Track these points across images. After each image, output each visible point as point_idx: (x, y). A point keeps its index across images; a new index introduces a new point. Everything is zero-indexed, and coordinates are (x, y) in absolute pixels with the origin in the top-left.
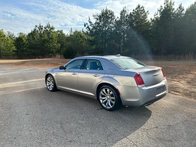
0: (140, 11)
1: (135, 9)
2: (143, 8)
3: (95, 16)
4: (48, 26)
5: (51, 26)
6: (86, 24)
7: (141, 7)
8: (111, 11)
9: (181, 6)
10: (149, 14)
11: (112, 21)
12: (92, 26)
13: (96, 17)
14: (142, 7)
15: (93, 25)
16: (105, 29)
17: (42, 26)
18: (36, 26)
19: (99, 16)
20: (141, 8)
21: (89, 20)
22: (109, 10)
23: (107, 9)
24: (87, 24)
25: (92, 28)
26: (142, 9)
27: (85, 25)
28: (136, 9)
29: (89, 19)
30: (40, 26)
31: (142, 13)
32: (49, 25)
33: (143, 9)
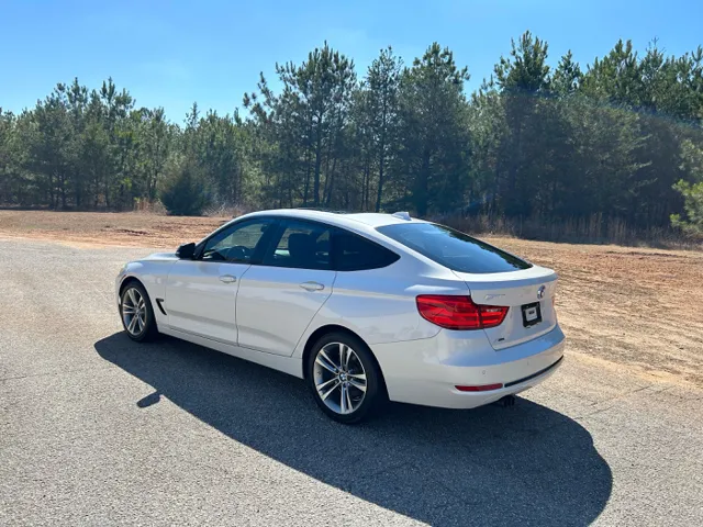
0: (439, 65)
1: (421, 59)
2: (448, 57)
3: (283, 71)
4: (109, 92)
5: (118, 91)
6: (250, 95)
7: (441, 52)
8: (343, 58)
9: (569, 62)
10: (468, 79)
11: (344, 93)
12: (273, 104)
13: (287, 75)
14: (446, 53)
15: (277, 101)
16: (320, 120)
17: (84, 91)
18: (61, 88)
19: (297, 71)
20: (443, 56)
21: (262, 85)
22: (335, 52)
23: (327, 48)
24: (254, 97)
25: (273, 113)
26: (446, 60)
27: (247, 103)
28: (425, 58)
29: (263, 81)
30: (76, 90)
31: (446, 75)
32: (112, 89)
33: (450, 60)
